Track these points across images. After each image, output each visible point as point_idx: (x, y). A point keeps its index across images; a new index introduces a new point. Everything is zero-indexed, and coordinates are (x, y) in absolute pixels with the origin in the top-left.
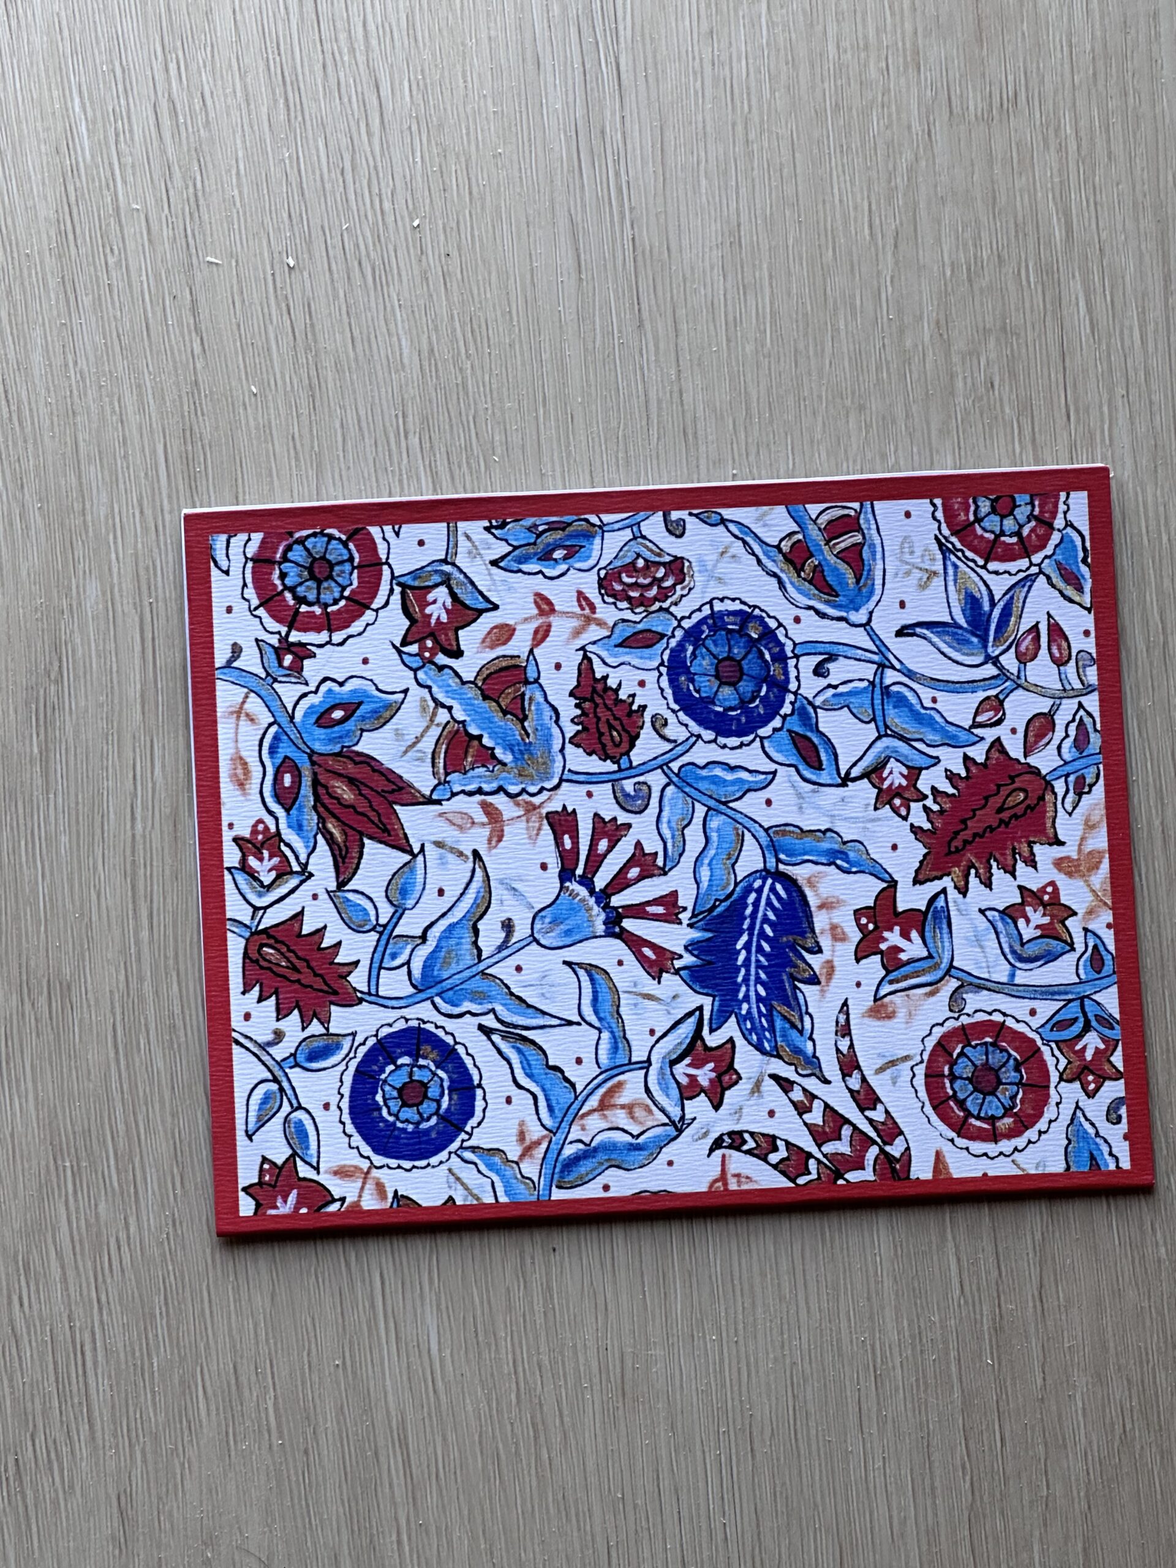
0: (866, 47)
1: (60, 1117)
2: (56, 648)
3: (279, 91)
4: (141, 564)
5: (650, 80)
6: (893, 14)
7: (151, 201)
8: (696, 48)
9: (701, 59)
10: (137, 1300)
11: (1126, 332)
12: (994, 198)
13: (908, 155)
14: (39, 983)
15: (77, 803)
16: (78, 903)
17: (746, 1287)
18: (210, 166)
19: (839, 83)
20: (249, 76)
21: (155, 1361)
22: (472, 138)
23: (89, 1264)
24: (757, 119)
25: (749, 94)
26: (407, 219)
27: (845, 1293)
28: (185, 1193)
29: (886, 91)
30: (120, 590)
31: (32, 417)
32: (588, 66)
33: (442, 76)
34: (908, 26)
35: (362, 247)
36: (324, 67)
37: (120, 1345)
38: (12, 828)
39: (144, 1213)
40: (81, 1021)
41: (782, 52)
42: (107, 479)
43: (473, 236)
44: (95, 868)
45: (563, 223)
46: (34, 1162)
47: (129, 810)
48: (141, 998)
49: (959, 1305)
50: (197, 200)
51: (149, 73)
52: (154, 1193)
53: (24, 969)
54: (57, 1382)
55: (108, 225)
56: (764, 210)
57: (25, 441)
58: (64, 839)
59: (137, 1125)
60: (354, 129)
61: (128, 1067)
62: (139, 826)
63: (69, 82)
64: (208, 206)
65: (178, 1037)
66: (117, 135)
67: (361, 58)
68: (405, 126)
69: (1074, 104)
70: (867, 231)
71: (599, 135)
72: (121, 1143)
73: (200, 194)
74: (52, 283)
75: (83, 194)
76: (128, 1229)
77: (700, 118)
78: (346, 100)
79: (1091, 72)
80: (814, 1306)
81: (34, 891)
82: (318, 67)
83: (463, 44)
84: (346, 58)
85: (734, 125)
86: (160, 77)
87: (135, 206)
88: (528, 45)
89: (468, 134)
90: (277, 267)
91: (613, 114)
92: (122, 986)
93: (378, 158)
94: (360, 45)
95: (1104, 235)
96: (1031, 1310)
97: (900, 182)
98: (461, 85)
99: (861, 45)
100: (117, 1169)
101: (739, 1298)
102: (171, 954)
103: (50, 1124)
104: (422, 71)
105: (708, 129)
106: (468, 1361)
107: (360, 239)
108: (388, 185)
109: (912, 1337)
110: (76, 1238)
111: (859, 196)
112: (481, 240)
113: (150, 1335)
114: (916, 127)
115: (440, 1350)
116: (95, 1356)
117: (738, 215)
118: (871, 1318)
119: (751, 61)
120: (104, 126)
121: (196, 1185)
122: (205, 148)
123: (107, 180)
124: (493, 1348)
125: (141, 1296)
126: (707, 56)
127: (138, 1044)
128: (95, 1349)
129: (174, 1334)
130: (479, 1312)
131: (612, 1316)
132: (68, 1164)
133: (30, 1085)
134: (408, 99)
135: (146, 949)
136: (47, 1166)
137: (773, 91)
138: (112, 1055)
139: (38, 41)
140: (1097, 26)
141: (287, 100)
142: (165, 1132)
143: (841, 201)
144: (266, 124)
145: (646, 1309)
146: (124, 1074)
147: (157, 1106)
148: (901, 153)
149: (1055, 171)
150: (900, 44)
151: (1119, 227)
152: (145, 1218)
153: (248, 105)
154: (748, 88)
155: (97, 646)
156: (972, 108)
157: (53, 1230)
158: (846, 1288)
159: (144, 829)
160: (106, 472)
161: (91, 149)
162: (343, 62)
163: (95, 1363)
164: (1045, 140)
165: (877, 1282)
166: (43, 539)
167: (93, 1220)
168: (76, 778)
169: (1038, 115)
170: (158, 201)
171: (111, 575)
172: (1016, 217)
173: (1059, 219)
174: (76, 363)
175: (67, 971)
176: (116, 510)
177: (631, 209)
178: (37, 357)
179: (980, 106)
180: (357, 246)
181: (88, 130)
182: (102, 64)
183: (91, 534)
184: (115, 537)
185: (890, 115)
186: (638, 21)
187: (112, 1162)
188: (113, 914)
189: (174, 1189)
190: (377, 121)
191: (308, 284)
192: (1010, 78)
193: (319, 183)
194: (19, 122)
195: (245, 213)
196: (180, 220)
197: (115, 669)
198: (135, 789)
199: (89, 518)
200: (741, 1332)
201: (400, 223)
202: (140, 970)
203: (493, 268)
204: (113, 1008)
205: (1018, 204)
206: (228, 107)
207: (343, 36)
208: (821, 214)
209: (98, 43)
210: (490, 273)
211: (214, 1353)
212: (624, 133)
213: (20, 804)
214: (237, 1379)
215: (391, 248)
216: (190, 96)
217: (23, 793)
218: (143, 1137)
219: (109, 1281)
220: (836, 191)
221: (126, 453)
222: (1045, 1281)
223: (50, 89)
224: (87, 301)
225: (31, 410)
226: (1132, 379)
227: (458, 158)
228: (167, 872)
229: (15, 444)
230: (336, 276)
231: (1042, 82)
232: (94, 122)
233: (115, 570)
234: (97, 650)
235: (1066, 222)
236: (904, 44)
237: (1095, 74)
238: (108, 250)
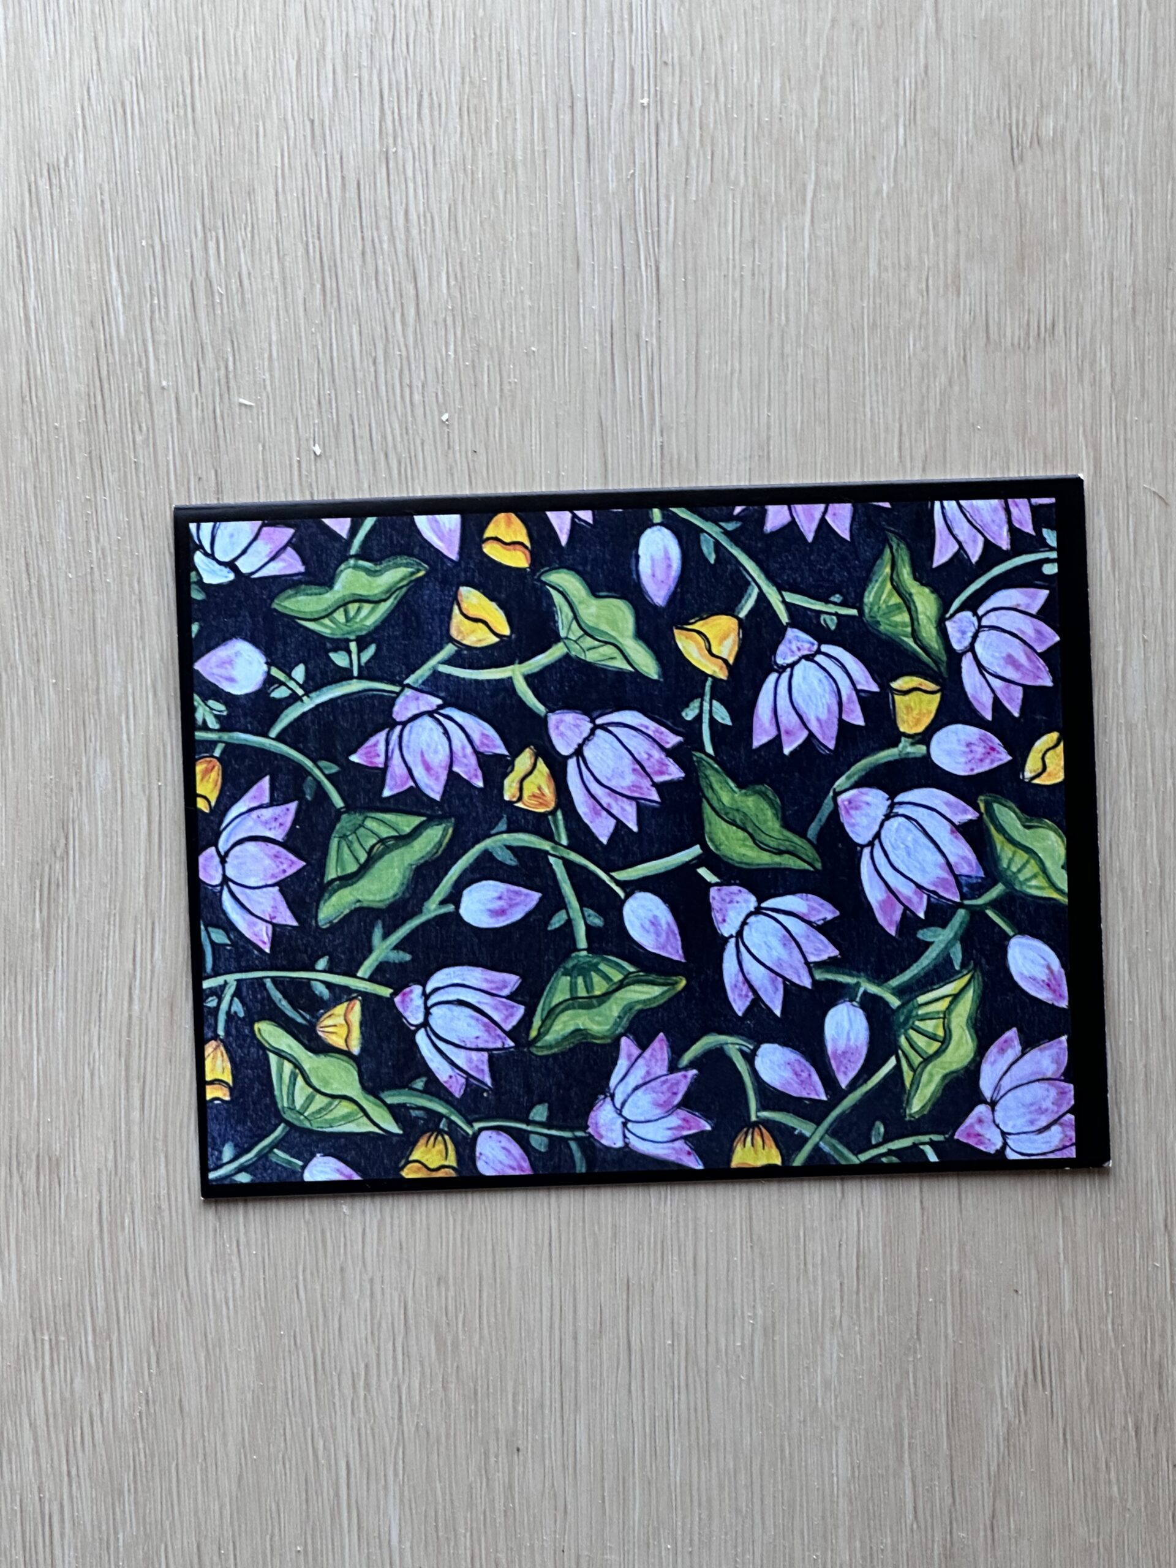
0: (907, 268)
1: (42, 1291)
2: (63, 825)
3: (316, 276)
4: (152, 746)
5: (689, 287)
6: (936, 235)
7: (182, 380)
8: (737, 257)
9: (742, 268)
10: (107, 1475)
11: (1147, 571)
12: (1025, 427)
13: (943, 379)
14: (29, 1158)
15: (76, 980)
16: (71, 1079)
17: (704, 1499)
18: (243, 348)
19: (878, 301)
20: (288, 258)
21: (121, 1536)
22: (507, 333)
23: (62, 1438)
24: (793, 332)
25: (787, 307)
26: (436, 413)
27: (801, 1512)
28: (160, 1372)
29: (925, 312)
30: (130, 772)
31: (51, 591)
32: (627, 268)
33: (481, 269)
34: (951, 247)
35: (390, 438)
36: (363, 254)
37: (88, 1518)
38: (10, 1002)
39: (119, 1390)
40: (67, 1197)
41: (823, 266)
42: (123, 658)
43: (501, 435)
44: (90, 1045)
45: (592, 426)
46: (13, 1334)
47: (127, 991)
48: (129, 1179)
49: (912, 1530)
50: (228, 382)
51: (188, 251)
52: (129, 1370)
53: (14, 1142)
54: (24, 1551)
55: (138, 402)
56: (794, 424)
57: (44, 616)
58: (61, 1015)
59: (117, 1304)
60: (389, 318)
61: (111, 1245)
62: (136, 1007)
63: (108, 255)
64: (239, 388)
65: (162, 1218)
66: (152, 312)
67: (400, 247)
68: (440, 321)
69: (1111, 338)
70: (896, 453)
71: (634, 337)
72: (100, 1322)
73: (231, 376)
74: (80, 457)
75: (115, 371)
76: (101, 1404)
77: (736, 328)
78: (382, 288)
79: (1130, 306)
80: (769, 1522)
81: (29, 1065)
82: (357, 254)
83: (505, 240)
84: (385, 246)
85: (770, 336)
86: (198, 255)
87: (164, 383)
88: (568, 244)
89: (503, 329)
90: (303, 454)
91: (650, 318)
92: (110, 1164)
93: (412, 350)
94: (400, 234)
95: (1131, 475)
96: (982, 1539)
97: (933, 406)
98: (500, 280)
99: (903, 264)
100: (95, 1345)
101: (696, 1510)
102: (160, 1136)
103: (31, 1297)
104: (461, 263)
105: (744, 339)
106: (427, 1555)
107: (389, 430)
108: (419, 377)
109: (864, 1558)
110: (50, 1410)
111: (890, 417)
112: (509, 439)
113: (117, 1509)
114: (952, 348)
115: (400, 1542)
116: (62, 1527)
117: (769, 428)
118: (825, 1537)
119: (791, 273)
120: (140, 302)
121: (171, 1365)
122: (239, 329)
123: (139, 357)
124: (452, 1544)
125: (110, 1472)
126: (747, 265)
127: (123, 1223)
128: (62, 1521)
129: (141, 1511)
130: (440, 1507)
131: (571, 1518)
132: (46, 1338)
133: (13, 1257)
134: (445, 291)
135: (136, 1129)
136: (26, 1340)
137: (811, 304)
138: (96, 1232)
139: (79, 211)
140: (1140, 261)
141: (323, 285)
142: (144, 1310)
143: (872, 421)
144: (301, 309)
145: (604, 1513)
146: (107, 1252)
147: (137, 1285)
148: (935, 378)
149: (1088, 404)
150: (941, 266)
151: (1148, 465)
152: (119, 1395)
153: (285, 289)
154: (786, 300)
155: (104, 825)
156: (1009, 334)
157: (28, 1403)
158: (801, 1505)
159: (141, 1010)
160: (122, 653)
161: (126, 324)
162: (382, 248)
163: (62, 1535)
164: (1081, 372)
165: (832, 1502)
166: (57, 717)
167: (67, 1395)
168: (77, 955)
169: (1074, 348)
170: (189, 380)
171: (121, 757)
172: (1045, 449)
173: (1088, 454)
174: (98, 540)
175: (57, 1147)
176: (130, 690)
177: (661, 417)
178: (60, 532)
179: (1017, 333)
180: (385, 437)
181: (124, 304)
182: (142, 239)
183: (104, 712)
184: (127, 718)
185: (927, 338)
186: (680, 224)
187: (90, 1338)
188: (106, 1092)
189: (149, 1369)
190: (412, 311)
191: (333, 472)
192: (1049, 307)
193: (350, 372)
194: (55, 293)
195: (274, 399)
196: (210, 399)
197: (120, 849)
198: (134, 969)
199: (102, 697)
200: (696, 1542)
201: (429, 417)
202: (128, 1150)
203: (520, 469)
204: (100, 1185)
205: (1049, 436)
206: (264, 289)
207: (384, 224)
208: (852, 431)
209: (138, 218)
210: (515, 473)
211: (179, 1531)
212: (659, 338)
213: (20, 978)
214: (199, 1557)
215: (418, 442)
216: (228, 276)
217: (23, 967)
218: (122, 1315)
219: (80, 1454)
220: (868, 410)
221: (143, 633)
222: (998, 1510)
223: (88, 262)
224: (113, 478)
225: (51, 585)
226: (1149, 620)
227: (491, 353)
228: (162, 1054)
229: (33, 618)
230: (361, 468)
231: (1081, 314)
232: (131, 297)
233: (126, 750)
234: (104, 830)
235: (1095, 459)
236: (945, 266)
237: (1134, 309)
238: (136, 428)
